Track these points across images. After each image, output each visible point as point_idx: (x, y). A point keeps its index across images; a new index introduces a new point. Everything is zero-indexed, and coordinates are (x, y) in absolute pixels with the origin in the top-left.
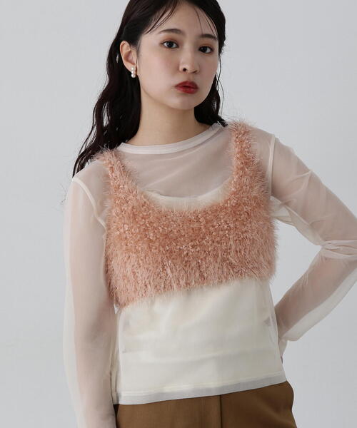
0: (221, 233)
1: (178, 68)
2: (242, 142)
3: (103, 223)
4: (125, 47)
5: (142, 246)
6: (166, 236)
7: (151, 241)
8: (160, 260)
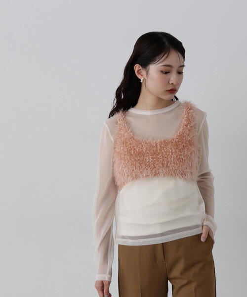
0: (168, 153)
1: (169, 83)
2: (189, 113)
3: (112, 139)
4: (137, 67)
5: (127, 157)
6: (140, 153)
7: (132, 155)
8: (134, 163)
